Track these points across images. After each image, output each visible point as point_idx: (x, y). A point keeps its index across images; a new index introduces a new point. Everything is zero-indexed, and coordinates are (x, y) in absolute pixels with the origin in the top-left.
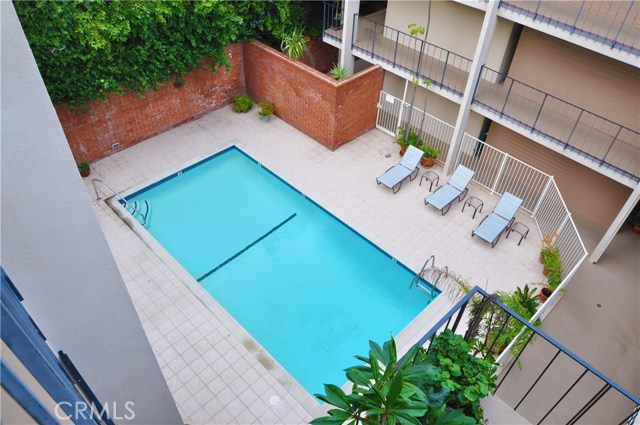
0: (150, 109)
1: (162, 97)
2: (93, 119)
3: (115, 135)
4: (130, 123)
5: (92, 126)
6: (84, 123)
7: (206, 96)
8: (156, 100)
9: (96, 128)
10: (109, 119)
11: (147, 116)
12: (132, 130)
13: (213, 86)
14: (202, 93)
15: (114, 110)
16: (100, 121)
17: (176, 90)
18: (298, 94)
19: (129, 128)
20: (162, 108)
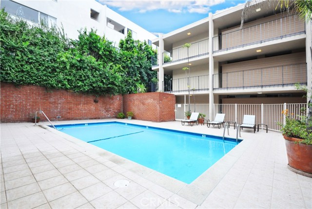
0: (80, 107)
1: (87, 103)
2: (52, 100)
3: (60, 112)
4: (69, 109)
5: (50, 103)
6: (47, 100)
7: (106, 111)
8: (84, 104)
9: (51, 105)
10: (60, 103)
11: (78, 110)
12: (69, 113)
13: (110, 108)
14: (105, 109)
15: (63, 100)
16: (55, 102)
17: (94, 103)
18: (144, 104)
19: (69, 111)
20: (86, 108)
